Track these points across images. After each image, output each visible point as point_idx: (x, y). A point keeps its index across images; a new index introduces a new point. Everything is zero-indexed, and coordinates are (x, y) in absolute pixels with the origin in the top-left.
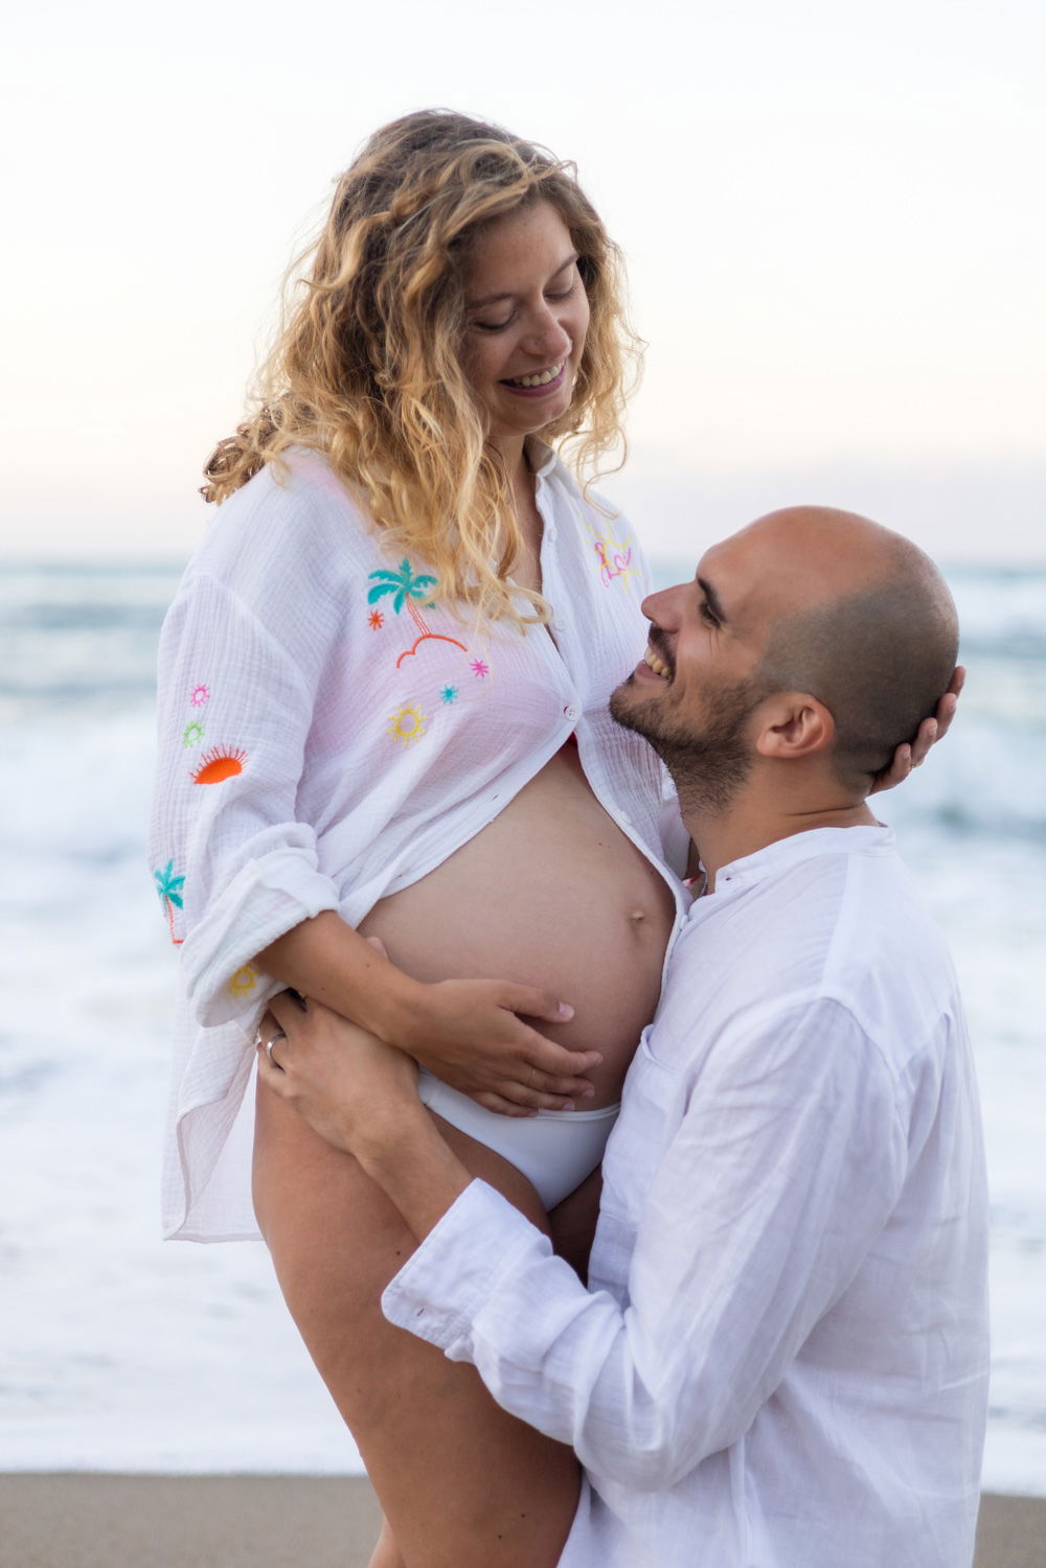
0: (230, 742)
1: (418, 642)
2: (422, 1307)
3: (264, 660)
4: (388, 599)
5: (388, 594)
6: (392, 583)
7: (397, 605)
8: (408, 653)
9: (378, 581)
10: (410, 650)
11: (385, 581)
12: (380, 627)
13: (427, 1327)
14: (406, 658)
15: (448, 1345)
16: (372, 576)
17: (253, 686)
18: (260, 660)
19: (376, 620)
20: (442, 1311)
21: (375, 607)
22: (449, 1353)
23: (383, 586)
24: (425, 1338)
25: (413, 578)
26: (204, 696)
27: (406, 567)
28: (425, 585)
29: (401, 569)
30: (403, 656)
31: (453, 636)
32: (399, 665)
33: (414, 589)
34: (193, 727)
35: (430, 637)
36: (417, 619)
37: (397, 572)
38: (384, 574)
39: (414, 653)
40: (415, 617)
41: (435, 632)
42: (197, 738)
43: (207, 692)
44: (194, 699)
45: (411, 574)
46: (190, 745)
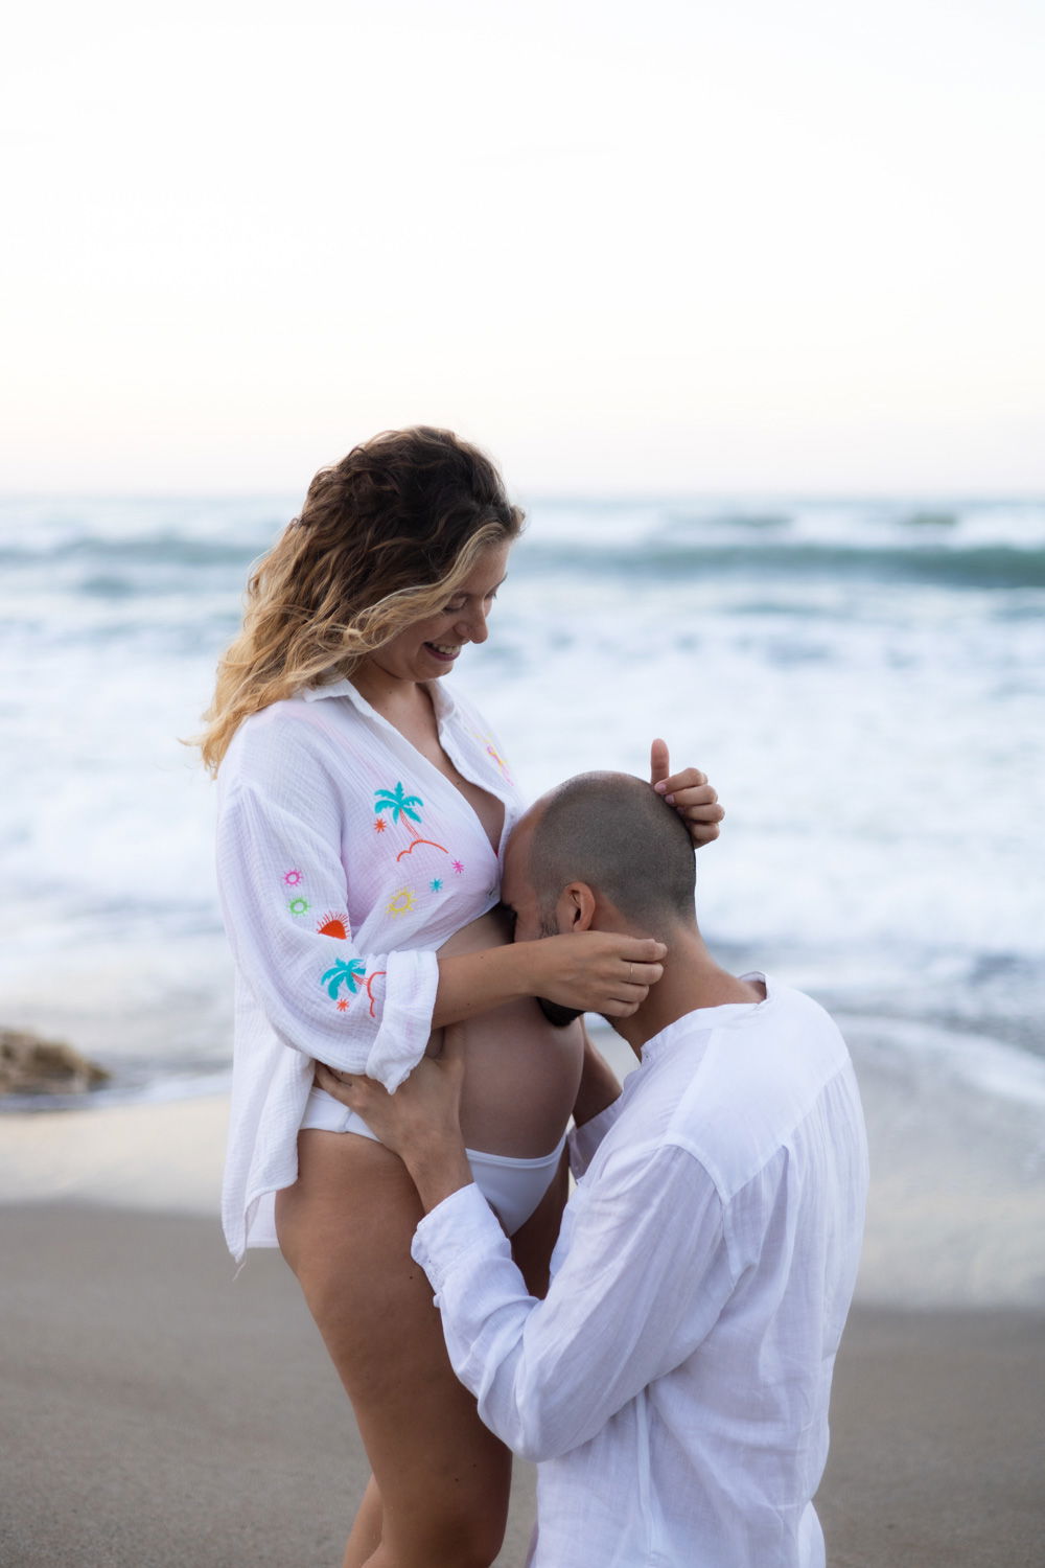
0: (336, 910)
1: (413, 844)
4: (389, 811)
5: (387, 809)
6: (391, 800)
7: (395, 816)
8: (404, 852)
9: (379, 798)
10: (408, 849)
11: (385, 798)
12: (383, 830)
14: (405, 855)
16: (377, 793)
19: (381, 825)
21: (380, 818)
23: (384, 802)
25: (404, 797)
26: (298, 878)
27: (399, 788)
28: (413, 804)
29: (396, 790)
30: (402, 853)
31: (437, 843)
32: (398, 860)
33: (405, 806)
34: (297, 902)
35: (422, 841)
36: (410, 829)
37: (394, 792)
38: (384, 793)
39: (410, 852)
40: (408, 828)
41: (425, 839)
42: (305, 909)
43: (300, 875)
44: (288, 882)
45: (402, 795)
46: (300, 914)
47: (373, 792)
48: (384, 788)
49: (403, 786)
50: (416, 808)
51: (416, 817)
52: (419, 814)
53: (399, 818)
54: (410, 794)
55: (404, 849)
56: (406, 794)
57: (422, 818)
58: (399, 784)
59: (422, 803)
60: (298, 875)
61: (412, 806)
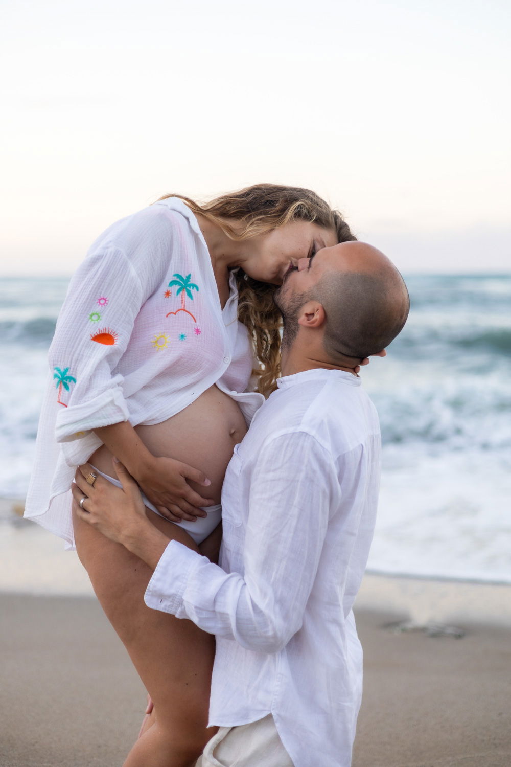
0: (113, 328)
1: (179, 310)
2: (162, 597)
3: (136, 298)
4: (177, 287)
5: (177, 286)
6: (181, 282)
7: (178, 292)
8: (173, 313)
9: (175, 278)
10: (174, 312)
11: (178, 280)
12: (168, 297)
13: (166, 606)
14: (172, 314)
15: (176, 613)
17: (128, 307)
18: (135, 298)
19: (168, 294)
20: (169, 596)
21: (169, 289)
22: (177, 616)
23: (176, 281)
24: (166, 612)
25: (189, 283)
26: (105, 303)
27: (189, 277)
28: (193, 289)
29: (187, 277)
30: (170, 313)
31: (193, 314)
32: (167, 316)
33: (188, 288)
34: (96, 314)
35: (184, 310)
36: (183, 301)
37: (185, 278)
38: (178, 276)
39: (175, 314)
40: (182, 300)
41: (187, 310)
42: (97, 320)
43: (107, 302)
44: (99, 302)
45: (189, 281)
46: (93, 322)
47: (173, 274)
48: (180, 274)
49: (191, 277)
50: (193, 291)
51: (190, 295)
52: (193, 295)
53: (181, 292)
54: (194, 282)
55: (172, 311)
56: (191, 281)
57: (194, 298)
58: (190, 275)
59: (198, 289)
60: (106, 301)
61: (191, 289)
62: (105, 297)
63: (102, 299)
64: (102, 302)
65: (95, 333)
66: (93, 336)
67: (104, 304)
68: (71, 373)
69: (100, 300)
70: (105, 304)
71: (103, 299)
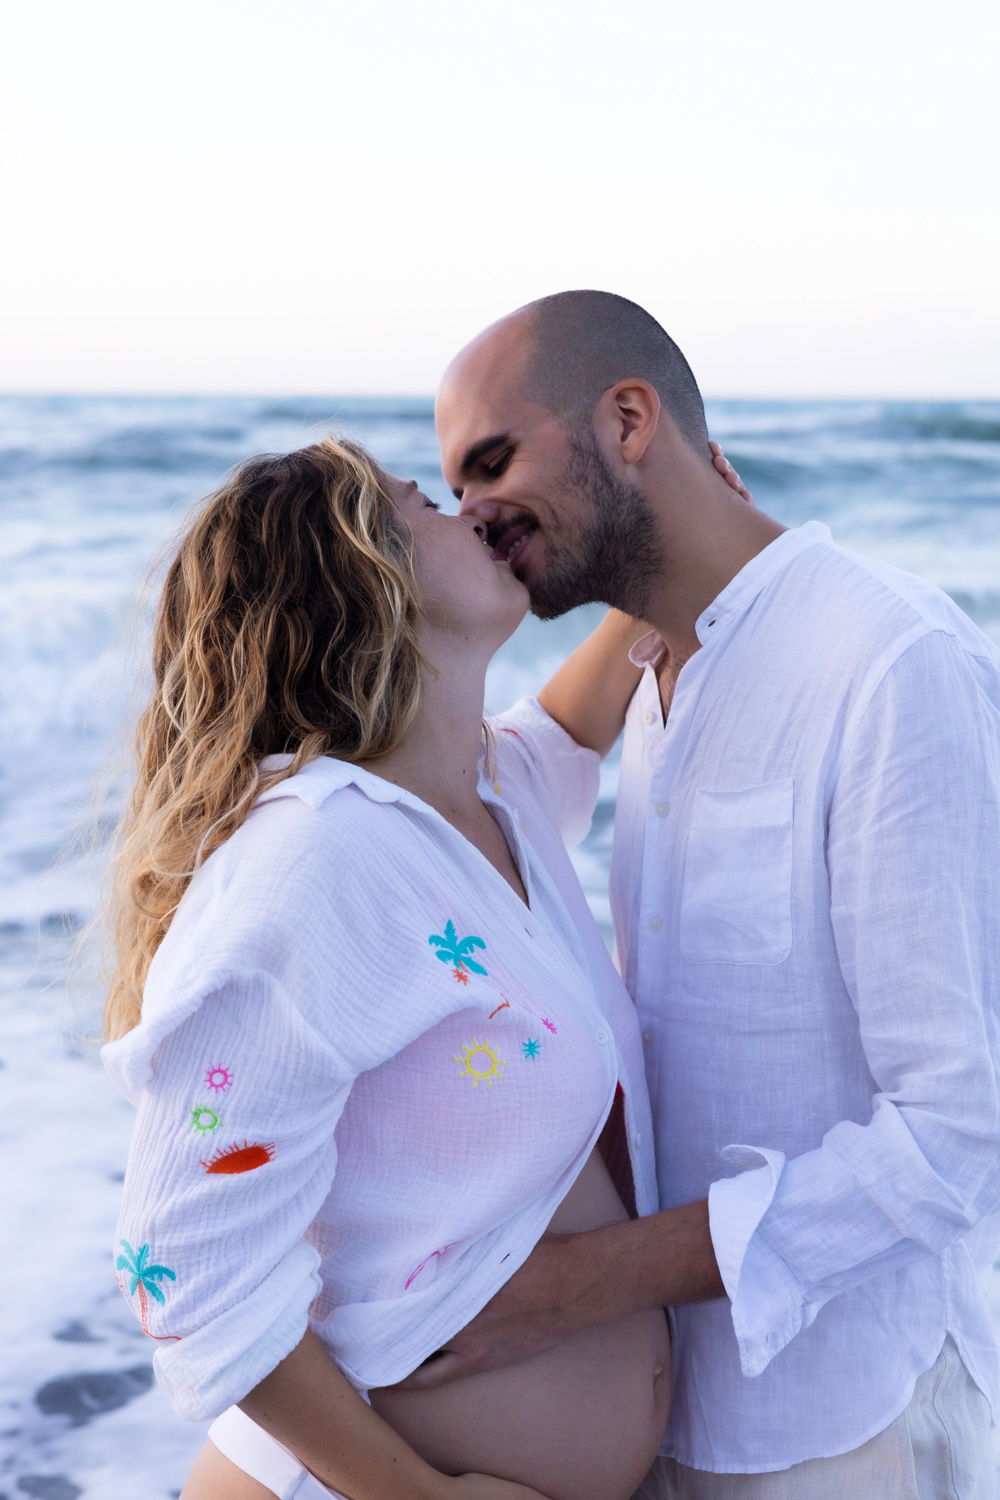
6: (445, 949)
25: (458, 942)
27: (450, 926)
28: (472, 951)
29: (447, 932)
33: (463, 955)
37: (444, 937)
42: (211, 1127)
43: (229, 1079)
44: (210, 1080)
45: (456, 938)
46: (201, 1132)
49: (455, 925)
50: (477, 955)
52: (482, 963)
54: (468, 934)
56: (460, 935)
57: (487, 968)
58: (449, 924)
59: (482, 945)
60: (226, 1076)
61: (470, 954)
62: (223, 1067)
63: (215, 1072)
64: (218, 1079)
65: (210, 1158)
66: (209, 1164)
67: (221, 1086)
68: (155, 1258)
69: (211, 1074)
70: (226, 1086)
71: (219, 1071)
